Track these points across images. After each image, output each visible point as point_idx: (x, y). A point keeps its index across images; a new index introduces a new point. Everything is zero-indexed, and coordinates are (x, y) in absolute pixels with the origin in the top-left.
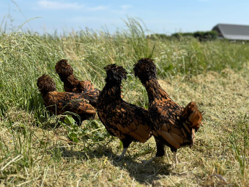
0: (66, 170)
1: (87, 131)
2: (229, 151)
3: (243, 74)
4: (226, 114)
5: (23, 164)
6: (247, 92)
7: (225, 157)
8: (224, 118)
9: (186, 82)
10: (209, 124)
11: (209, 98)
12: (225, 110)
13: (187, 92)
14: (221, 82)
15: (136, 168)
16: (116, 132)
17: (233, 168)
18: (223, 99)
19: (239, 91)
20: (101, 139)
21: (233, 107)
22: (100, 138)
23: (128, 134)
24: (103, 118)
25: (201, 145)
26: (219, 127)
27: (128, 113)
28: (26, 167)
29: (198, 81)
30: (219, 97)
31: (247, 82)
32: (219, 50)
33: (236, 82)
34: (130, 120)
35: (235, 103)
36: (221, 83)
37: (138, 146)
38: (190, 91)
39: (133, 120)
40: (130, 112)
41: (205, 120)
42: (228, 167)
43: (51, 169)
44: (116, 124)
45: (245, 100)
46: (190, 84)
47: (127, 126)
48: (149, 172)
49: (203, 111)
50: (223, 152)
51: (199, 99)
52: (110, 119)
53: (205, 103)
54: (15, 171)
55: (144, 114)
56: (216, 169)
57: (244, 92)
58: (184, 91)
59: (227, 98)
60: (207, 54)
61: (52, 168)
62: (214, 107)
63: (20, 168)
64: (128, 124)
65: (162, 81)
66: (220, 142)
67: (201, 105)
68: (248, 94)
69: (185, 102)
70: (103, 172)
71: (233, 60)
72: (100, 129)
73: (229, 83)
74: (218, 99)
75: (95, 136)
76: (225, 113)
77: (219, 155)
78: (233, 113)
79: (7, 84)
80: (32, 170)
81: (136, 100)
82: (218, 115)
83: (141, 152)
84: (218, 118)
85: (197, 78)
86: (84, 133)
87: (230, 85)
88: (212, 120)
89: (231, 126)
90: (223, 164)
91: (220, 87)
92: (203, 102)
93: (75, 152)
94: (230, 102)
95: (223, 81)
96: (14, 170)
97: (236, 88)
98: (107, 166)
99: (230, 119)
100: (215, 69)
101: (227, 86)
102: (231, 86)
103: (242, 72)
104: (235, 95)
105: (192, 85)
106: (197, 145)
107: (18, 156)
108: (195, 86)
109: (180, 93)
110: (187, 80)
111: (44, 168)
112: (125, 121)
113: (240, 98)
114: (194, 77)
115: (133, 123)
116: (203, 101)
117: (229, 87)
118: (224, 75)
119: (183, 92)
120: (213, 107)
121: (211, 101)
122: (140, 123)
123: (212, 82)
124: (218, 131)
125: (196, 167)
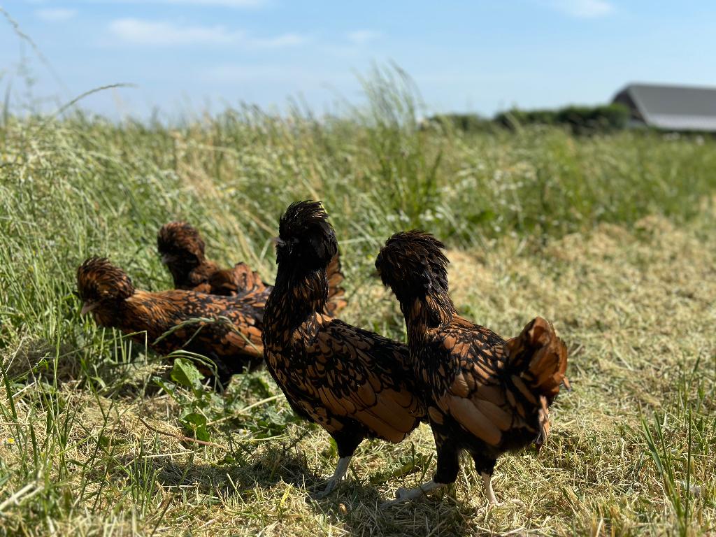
0: (171, 523)
1: (237, 406)
2: (649, 469)
3: (701, 233)
4: (643, 355)
5: (42, 509)
6: (708, 286)
7: (637, 484)
8: (638, 365)
9: (532, 259)
10: (595, 384)
11: (597, 305)
12: (642, 341)
13: (534, 286)
14: (633, 255)
15: (375, 519)
16: (315, 412)
17: (658, 521)
18: (637, 308)
19: (684, 285)
20: (277, 430)
21: (666, 334)
22: (273, 426)
23: (351, 416)
24: (280, 371)
25: (568, 448)
26: (621, 392)
27: (353, 357)
28: (52, 516)
29: (566, 254)
30: (627, 301)
31: (709, 256)
32: (629, 161)
33: (680, 256)
34: (357, 374)
35: (671, 319)
36: (634, 260)
37: (383, 448)
38: (541, 283)
39: (365, 377)
40: (358, 354)
41: (583, 372)
42: (641, 518)
43: (123, 523)
44: (317, 388)
45: (703, 309)
46: (544, 262)
47: (348, 394)
48: (412, 530)
49: (577, 346)
50: (631, 470)
51: (567, 308)
52: (299, 371)
53: (584, 322)
54: (20, 528)
55: (398, 359)
56: (606, 522)
57: (699, 288)
58: (524, 283)
59: (648, 306)
60: (593, 173)
61: (128, 520)
62: (609, 331)
63: (35, 519)
64: (352, 388)
65: (461, 255)
66: (622, 440)
67: (571, 328)
68: (710, 292)
69: (525, 317)
70: (276, 529)
71: (671, 190)
72: (275, 400)
73: (658, 258)
74: (621, 309)
75: (258, 421)
76: (642, 352)
77: (619, 479)
78: (666, 350)
79: (7, 270)
80: (69, 525)
81: (383, 313)
82: (620, 355)
83: (391, 467)
84: (621, 365)
85: (563, 246)
86: (227, 412)
87: (659, 266)
88: (602, 373)
89: (657, 390)
90: (628, 506)
91: (629, 270)
92: (579, 317)
93: (200, 468)
94: (658, 317)
95: (639, 254)
96: (17, 527)
97: (677, 275)
98: (288, 511)
99: (655, 369)
100: (615, 219)
101: (651, 267)
102: (664, 269)
103: (698, 225)
104: (674, 295)
105: (549, 265)
106: (556, 448)
107: (29, 486)
108: (556, 270)
109: (511, 289)
110: (534, 252)
111: (104, 521)
112: (343, 379)
113: (687, 305)
114: (554, 243)
115: (367, 385)
116: (577, 314)
117: (656, 272)
118: (644, 234)
119: (521, 288)
120: (607, 334)
121: (602, 315)
122: (385, 386)
123: (606, 257)
124: (620, 404)
125: (549, 514)
